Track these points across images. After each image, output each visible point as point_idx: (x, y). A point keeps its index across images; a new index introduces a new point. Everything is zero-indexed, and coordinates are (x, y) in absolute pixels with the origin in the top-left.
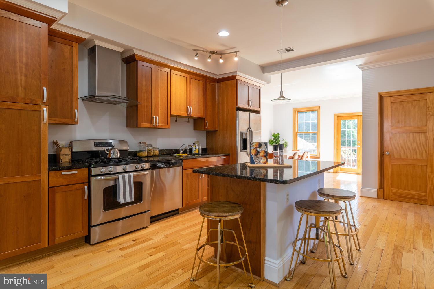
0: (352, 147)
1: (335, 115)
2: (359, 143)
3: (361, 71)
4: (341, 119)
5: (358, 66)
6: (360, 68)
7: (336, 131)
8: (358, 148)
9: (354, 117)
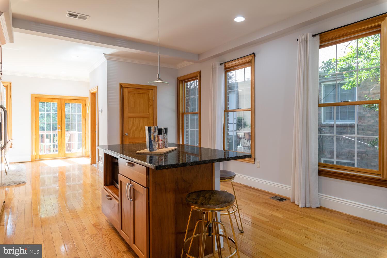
0: (46, 131)
1: (32, 95)
2: (60, 126)
3: (106, 60)
4: (39, 101)
5: (105, 54)
6: (105, 57)
7: (34, 114)
8: (58, 131)
9: (54, 100)
